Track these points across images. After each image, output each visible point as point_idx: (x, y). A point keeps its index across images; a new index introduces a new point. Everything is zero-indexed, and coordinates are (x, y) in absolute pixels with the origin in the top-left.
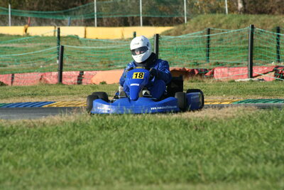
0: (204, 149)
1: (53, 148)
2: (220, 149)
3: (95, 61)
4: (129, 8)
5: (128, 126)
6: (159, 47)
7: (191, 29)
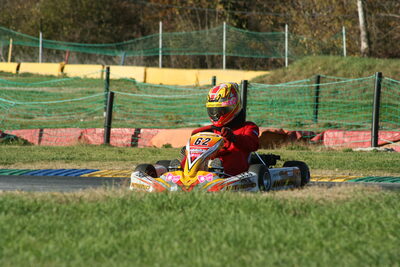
0: (305, 242)
1: (92, 234)
2: (327, 244)
3: (156, 115)
4: (207, 42)
5: (199, 207)
6: (248, 99)
7: (293, 75)
